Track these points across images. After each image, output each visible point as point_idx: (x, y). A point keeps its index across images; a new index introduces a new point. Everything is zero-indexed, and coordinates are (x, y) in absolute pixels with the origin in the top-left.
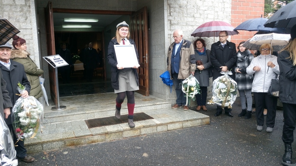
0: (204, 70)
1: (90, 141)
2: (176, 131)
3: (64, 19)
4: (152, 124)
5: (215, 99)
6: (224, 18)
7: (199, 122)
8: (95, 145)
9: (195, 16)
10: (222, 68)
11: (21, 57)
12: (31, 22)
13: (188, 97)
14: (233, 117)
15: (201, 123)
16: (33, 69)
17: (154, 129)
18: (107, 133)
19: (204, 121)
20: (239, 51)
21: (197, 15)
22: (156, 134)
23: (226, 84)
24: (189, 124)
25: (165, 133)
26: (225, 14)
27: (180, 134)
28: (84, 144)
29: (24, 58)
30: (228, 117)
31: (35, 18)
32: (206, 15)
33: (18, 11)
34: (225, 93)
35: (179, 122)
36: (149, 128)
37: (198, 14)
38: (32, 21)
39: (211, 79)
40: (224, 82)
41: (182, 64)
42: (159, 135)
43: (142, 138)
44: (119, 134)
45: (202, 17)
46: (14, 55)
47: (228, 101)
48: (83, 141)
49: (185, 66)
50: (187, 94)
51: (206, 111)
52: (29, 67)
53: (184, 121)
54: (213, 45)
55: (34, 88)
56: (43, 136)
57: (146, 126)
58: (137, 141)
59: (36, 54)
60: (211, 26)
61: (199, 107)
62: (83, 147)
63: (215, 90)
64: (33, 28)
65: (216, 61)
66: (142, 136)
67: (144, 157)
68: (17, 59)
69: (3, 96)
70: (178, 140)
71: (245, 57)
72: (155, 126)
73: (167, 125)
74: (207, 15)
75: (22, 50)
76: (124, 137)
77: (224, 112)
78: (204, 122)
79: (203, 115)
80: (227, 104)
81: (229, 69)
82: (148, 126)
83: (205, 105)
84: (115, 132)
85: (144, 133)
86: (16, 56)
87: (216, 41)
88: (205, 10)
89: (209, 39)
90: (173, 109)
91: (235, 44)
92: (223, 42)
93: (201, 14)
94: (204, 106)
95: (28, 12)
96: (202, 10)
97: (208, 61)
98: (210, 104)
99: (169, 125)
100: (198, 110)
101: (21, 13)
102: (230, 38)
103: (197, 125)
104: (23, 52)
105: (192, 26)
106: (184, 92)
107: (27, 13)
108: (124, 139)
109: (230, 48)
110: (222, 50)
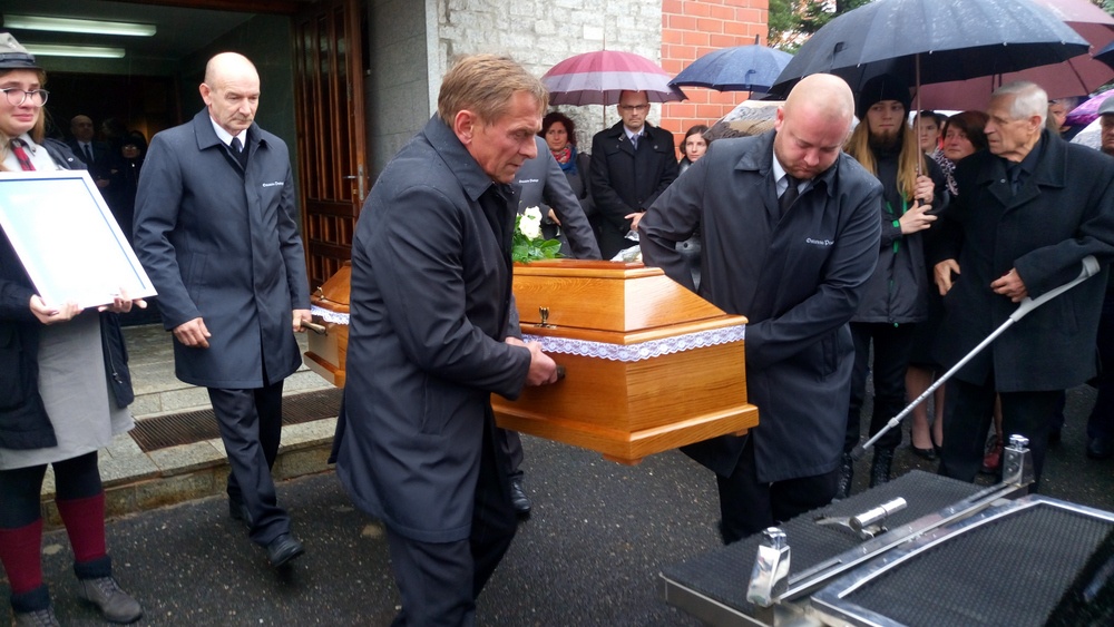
1: (153, 500)
8: (176, 511)
9: (538, 29)
10: (632, 219)
18: (219, 466)
21: (544, 27)
26: (641, 26)
28: (129, 511)
32: (577, 28)
37: (550, 21)
54: (597, 138)
60: (600, 70)
62: (124, 522)
67: (367, 538)
74: (579, 28)
76: (286, 476)
88: (573, 9)
91: (672, 136)
92: (631, 129)
93: (557, 25)
96: (563, 8)
108: (287, 482)
109: (656, 147)
110: (629, 154)
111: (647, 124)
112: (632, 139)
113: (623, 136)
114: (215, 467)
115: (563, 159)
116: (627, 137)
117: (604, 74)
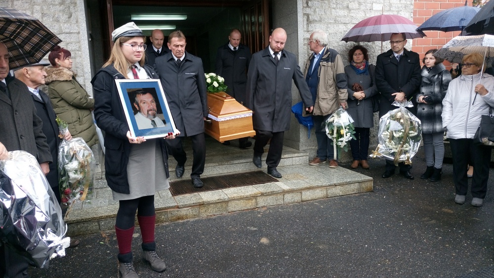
0: (364, 99)
1: (175, 217)
2: (315, 202)
3: (130, 15)
4: (276, 190)
5: (383, 149)
6: (401, 9)
7: (356, 188)
8: (183, 223)
9: (350, 6)
10: (395, 96)
11: (62, 79)
12: (77, 22)
13: (337, 146)
14: (413, 179)
15: (358, 189)
16: (81, 99)
17: (279, 198)
18: (202, 205)
19: (363, 185)
20: (425, 67)
21: (353, 5)
22: (282, 207)
23: (402, 123)
24: (338, 191)
25: (297, 206)
27: (322, 207)
28: (166, 222)
29: (67, 81)
30: (404, 179)
31: (84, 15)
33: (56, 3)
34: (400, 139)
35: (321, 187)
36: (271, 197)
37: (356, 2)
38: (79, 20)
39: (377, 114)
40: (398, 120)
41: (320, 90)
42: (287, 208)
43: (259, 213)
44: (222, 206)
45: (362, 7)
46: (52, 76)
47: (406, 152)
48: (163, 217)
49: (326, 93)
50: (335, 140)
51: (368, 169)
52: (75, 95)
53: (329, 186)
54: (380, 57)
55: (84, 130)
56: (100, 208)
57: (266, 193)
58: (251, 218)
59: (87, 75)
60: (380, 24)
61: (356, 163)
62: (163, 226)
63: (384, 133)
64: (81, 32)
65: (386, 83)
66: (259, 210)
67: (262, 244)
68: (56, 83)
69: (37, 143)
70: (320, 217)
71: (434, 76)
72: (281, 193)
73: (301, 193)
74: (371, 5)
75: (64, 68)
76: (230, 211)
77: (398, 171)
78: (363, 188)
79: (363, 175)
80: (403, 157)
81: (407, 98)
82: (269, 193)
83: (366, 159)
84: (216, 203)
85: (263, 204)
86: (54, 77)
87: (386, 51)
89: (374, 46)
90: (312, 166)
91: (418, 55)
92: (397, 52)
93: (360, 4)
94: (364, 161)
95: (73, 5)
97: (371, 85)
98: (375, 157)
99: (303, 193)
100: (354, 167)
101: (61, 7)
102: (409, 45)
103: (352, 193)
104: (65, 70)
105: (345, 24)
106: (330, 137)
107: (72, 7)
108: (230, 214)
109: (409, 61)
110: (395, 65)
111: (405, 50)
112: (397, 57)
113: (392, 55)
114: (200, 205)
115: (362, 67)
116: (394, 56)
117: (382, 26)
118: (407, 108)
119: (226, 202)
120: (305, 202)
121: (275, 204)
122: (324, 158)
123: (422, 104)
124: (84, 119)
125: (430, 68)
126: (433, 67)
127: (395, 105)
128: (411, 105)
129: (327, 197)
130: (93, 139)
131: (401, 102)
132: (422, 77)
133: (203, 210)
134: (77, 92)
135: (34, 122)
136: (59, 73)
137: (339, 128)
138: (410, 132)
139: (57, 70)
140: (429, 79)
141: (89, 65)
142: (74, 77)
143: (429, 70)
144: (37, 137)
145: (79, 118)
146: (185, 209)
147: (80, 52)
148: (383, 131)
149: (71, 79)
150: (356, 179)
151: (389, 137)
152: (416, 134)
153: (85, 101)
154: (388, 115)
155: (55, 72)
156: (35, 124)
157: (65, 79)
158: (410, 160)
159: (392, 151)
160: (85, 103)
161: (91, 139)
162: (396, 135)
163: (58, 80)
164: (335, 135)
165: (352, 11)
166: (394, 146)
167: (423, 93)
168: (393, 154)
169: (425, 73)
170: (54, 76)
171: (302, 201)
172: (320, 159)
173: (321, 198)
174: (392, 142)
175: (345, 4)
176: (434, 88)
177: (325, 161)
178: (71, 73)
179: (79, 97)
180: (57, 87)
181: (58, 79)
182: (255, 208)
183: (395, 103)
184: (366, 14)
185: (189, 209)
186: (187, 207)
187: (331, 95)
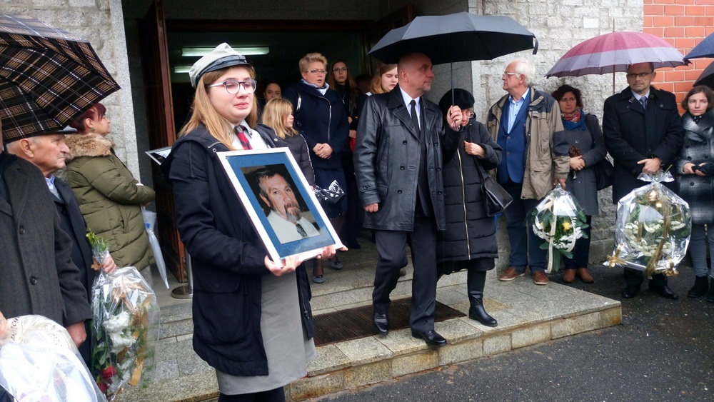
0: (584, 169)
1: (302, 394)
2: (535, 349)
4: (469, 334)
6: (625, 26)
7: (595, 320)
9: (550, 23)
10: (644, 165)
11: (93, 154)
13: (554, 248)
15: (599, 322)
16: (126, 187)
17: (475, 346)
18: (348, 368)
19: (607, 315)
21: (554, 21)
22: (482, 362)
23: (659, 208)
24: (567, 328)
25: (507, 359)
26: (628, 14)
27: (550, 358)
29: (101, 157)
32: (578, 20)
34: (656, 235)
35: (542, 322)
36: (462, 346)
37: (559, 17)
39: (606, 194)
40: (653, 204)
41: (531, 158)
42: (491, 364)
43: (447, 376)
44: (382, 368)
45: (568, 24)
46: (74, 150)
47: (666, 257)
49: (539, 163)
50: (551, 241)
52: (116, 181)
53: (554, 319)
55: (132, 242)
57: (454, 340)
58: (437, 387)
60: (601, 51)
63: (627, 227)
65: (624, 144)
66: (445, 371)
68: (81, 161)
69: (61, 285)
72: (478, 338)
73: (511, 335)
74: (580, 20)
75: (96, 135)
76: (395, 375)
78: (606, 320)
80: (664, 265)
81: (664, 168)
82: (459, 339)
84: (371, 364)
85: (450, 360)
86: (80, 151)
88: (576, 6)
93: (564, 18)
94: (584, 270)
96: (568, 6)
97: (593, 146)
98: (613, 265)
99: (514, 335)
100: (569, 280)
103: (590, 329)
104: (98, 138)
105: (543, 52)
108: (395, 381)
109: (662, 106)
110: (640, 113)
111: (652, 88)
112: (641, 100)
113: (633, 99)
114: (345, 369)
115: (575, 119)
116: (635, 99)
118: (663, 183)
119: (388, 361)
120: (517, 351)
121: (469, 357)
122: (521, 269)
123: (687, 176)
124: (131, 223)
125: (698, 117)
126: (703, 115)
127: (642, 179)
128: (668, 179)
129: (551, 339)
130: (146, 257)
131: (654, 174)
132: (685, 132)
133: (349, 377)
134: (119, 175)
135: (56, 243)
136: (87, 144)
137: (560, 220)
138: (673, 223)
139: (84, 139)
140: (699, 134)
141: (134, 127)
142: (112, 150)
143: (697, 120)
144: (62, 272)
145: (123, 221)
146: (320, 377)
147: (117, 107)
148: (626, 223)
149: (109, 152)
150: (595, 306)
151: (636, 232)
152: (683, 225)
153: (133, 191)
154: (632, 195)
155: (81, 142)
156: (58, 248)
157: (99, 153)
158: (674, 269)
159: (641, 255)
160: (133, 194)
161: (143, 256)
162: (649, 229)
163: (86, 156)
164: (553, 231)
165: (553, 30)
166: (646, 248)
167: (689, 158)
168: (643, 260)
169: (692, 125)
170: (78, 148)
171: (513, 349)
172: (516, 271)
173: (541, 342)
174: (643, 240)
175: (542, 20)
176: (710, 148)
177: (523, 273)
178: (109, 143)
179: (124, 185)
180: (85, 168)
181: (87, 154)
182: (437, 368)
183: (642, 176)
184: (573, 35)
185: (325, 378)
186: (323, 374)
187: (545, 165)
